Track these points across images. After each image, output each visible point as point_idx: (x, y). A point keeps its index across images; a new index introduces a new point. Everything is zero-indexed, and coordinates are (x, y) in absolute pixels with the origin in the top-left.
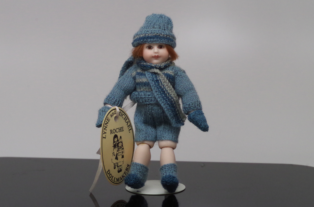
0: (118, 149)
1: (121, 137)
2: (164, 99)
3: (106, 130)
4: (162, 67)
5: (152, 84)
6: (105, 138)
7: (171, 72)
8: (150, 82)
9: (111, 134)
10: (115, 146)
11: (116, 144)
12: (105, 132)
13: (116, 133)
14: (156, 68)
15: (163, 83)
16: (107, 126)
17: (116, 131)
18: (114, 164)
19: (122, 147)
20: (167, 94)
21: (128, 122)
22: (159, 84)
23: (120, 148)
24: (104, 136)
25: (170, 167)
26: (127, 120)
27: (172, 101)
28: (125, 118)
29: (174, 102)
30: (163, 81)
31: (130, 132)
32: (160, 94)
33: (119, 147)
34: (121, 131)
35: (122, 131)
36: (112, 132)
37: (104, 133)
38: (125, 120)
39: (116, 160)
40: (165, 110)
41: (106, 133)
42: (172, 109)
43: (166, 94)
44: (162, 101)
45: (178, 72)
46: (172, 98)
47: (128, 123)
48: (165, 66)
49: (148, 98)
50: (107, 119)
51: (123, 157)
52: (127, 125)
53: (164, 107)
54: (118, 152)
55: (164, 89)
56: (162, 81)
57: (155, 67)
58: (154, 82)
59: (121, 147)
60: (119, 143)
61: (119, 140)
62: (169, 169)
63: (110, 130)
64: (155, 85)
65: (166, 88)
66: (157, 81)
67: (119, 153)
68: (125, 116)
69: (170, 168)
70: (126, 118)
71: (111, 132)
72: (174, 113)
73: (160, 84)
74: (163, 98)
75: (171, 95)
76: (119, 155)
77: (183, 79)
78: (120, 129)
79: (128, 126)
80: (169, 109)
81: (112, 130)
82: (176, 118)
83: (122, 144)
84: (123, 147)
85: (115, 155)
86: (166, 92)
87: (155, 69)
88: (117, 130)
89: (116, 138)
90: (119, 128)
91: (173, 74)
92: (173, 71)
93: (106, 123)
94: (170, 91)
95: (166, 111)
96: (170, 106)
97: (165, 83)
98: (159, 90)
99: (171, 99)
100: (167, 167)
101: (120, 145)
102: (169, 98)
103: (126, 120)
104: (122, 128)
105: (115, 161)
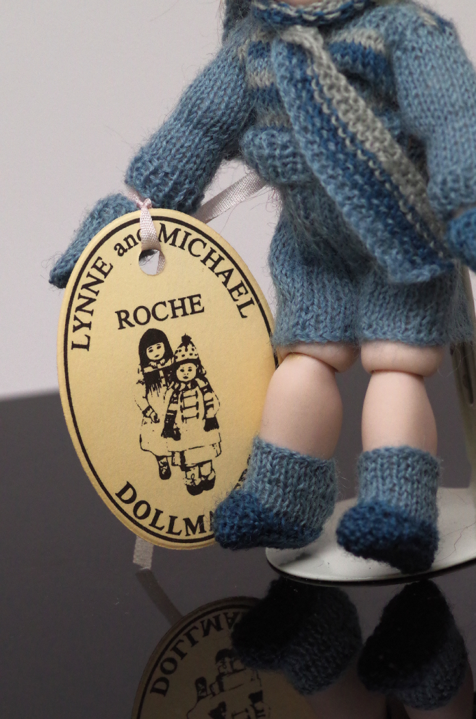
0: (177, 391)
1: (186, 340)
2: (336, 162)
3: (91, 313)
4: (331, 16)
5: (288, 95)
6: (87, 347)
7: (369, 37)
8: (282, 86)
9: (122, 327)
10: (151, 381)
11: (156, 372)
12: (86, 321)
13: (154, 324)
14: (306, 23)
15: (325, 89)
16: (97, 293)
17: (152, 314)
18: (159, 458)
19: (201, 384)
20: (348, 142)
21: (230, 271)
22: (312, 98)
23: (186, 389)
24: (78, 337)
25: (382, 465)
26: (225, 265)
27: (372, 172)
28: (209, 257)
29: (382, 172)
30: (325, 83)
31: (243, 317)
32: (318, 139)
33: (180, 382)
34: (185, 314)
35: (193, 312)
36: (131, 319)
37: (75, 329)
38: (210, 263)
39: (170, 440)
40: (346, 209)
41: (89, 325)
42: (378, 206)
43: (344, 139)
44: (330, 172)
45: (403, 34)
46: (373, 157)
47: (228, 278)
48: (343, 11)
49: (281, 157)
50: (94, 266)
51: (211, 424)
52: (225, 283)
53: (339, 198)
54: (174, 407)
55: (333, 121)
56: (322, 82)
57: (301, 17)
58: (295, 86)
59: (194, 384)
60: (176, 365)
61: (179, 355)
62: (379, 473)
63: (119, 313)
64: (298, 102)
65: (340, 115)
66: (305, 80)
67: (182, 409)
68: (210, 245)
69: (386, 466)
70: (215, 256)
71: (124, 319)
72: (390, 221)
73: (316, 95)
74: (332, 156)
75: (363, 142)
76: (183, 419)
77: (426, 65)
78: (178, 304)
79: (231, 291)
80: (362, 207)
81: (126, 312)
82: (402, 243)
83: (201, 367)
84: (205, 380)
85: (162, 418)
86: (340, 132)
87: (299, 27)
88: (161, 311)
89: (154, 347)
90: (172, 302)
91: (380, 46)
92: (382, 29)
93: (85, 280)
94: (360, 127)
95: (349, 215)
96: (361, 190)
97: (334, 91)
98: (313, 125)
99: (366, 162)
100: (373, 465)
101: (186, 373)
102: (355, 155)
103: (216, 263)
104: (191, 298)
105: (166, 446)
